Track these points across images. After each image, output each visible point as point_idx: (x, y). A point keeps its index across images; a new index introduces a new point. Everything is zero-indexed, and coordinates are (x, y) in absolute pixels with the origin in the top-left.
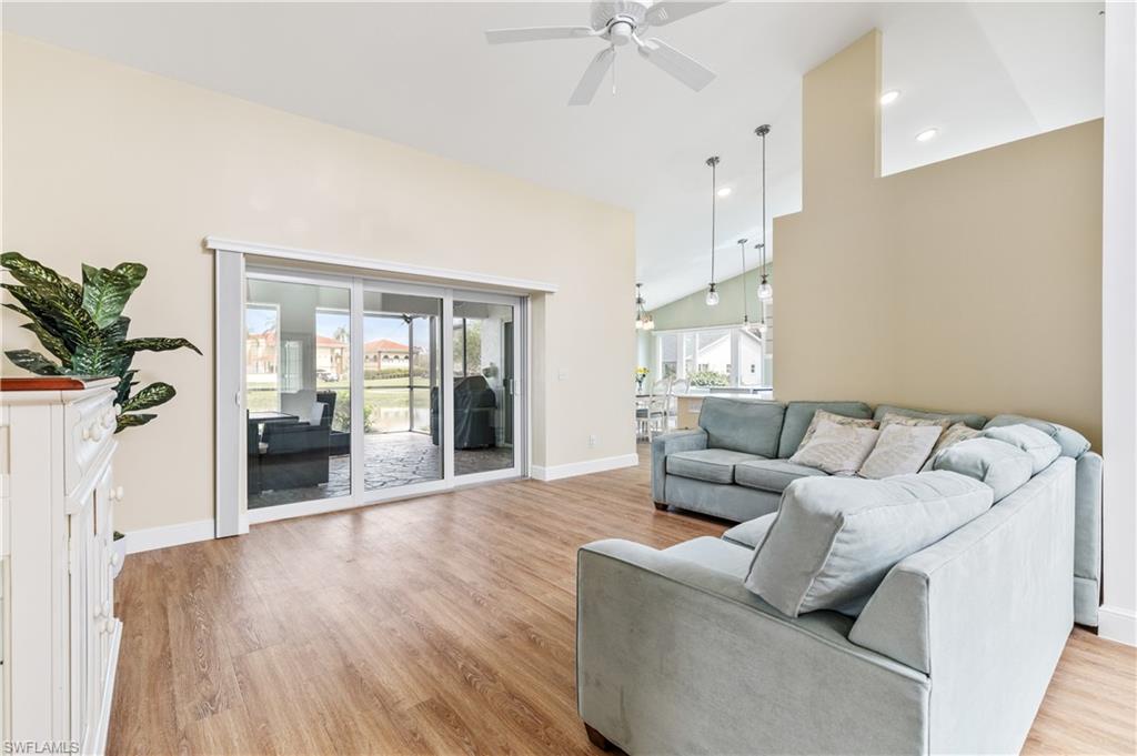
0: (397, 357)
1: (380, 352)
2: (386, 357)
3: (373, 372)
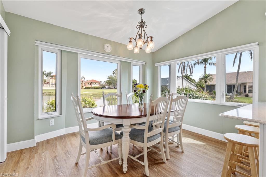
0: (96, 84)
1: (91, 83)
2: (93, 84)
3: (90, 87)
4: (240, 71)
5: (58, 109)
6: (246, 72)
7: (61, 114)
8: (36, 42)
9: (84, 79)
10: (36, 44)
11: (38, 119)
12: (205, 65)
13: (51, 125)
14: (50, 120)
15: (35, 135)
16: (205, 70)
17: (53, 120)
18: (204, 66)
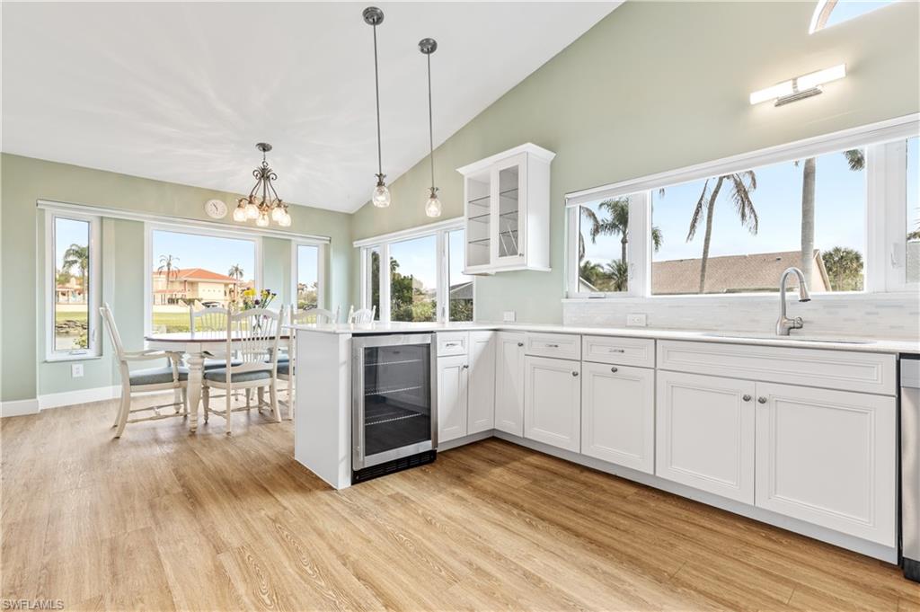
4: (710, 255)
5: (93, 344)
6: (745, 257)
7: (101, 355)
8: (39, 202)
9: (241, 273)
10: (39, 207)
11: (46, 362)
12: (624, 233)
13: (75, 375)
14: (75, 366)
15: (38, 392)
16: (624, 249)
17: (81, 366)
18: (621, 235)
